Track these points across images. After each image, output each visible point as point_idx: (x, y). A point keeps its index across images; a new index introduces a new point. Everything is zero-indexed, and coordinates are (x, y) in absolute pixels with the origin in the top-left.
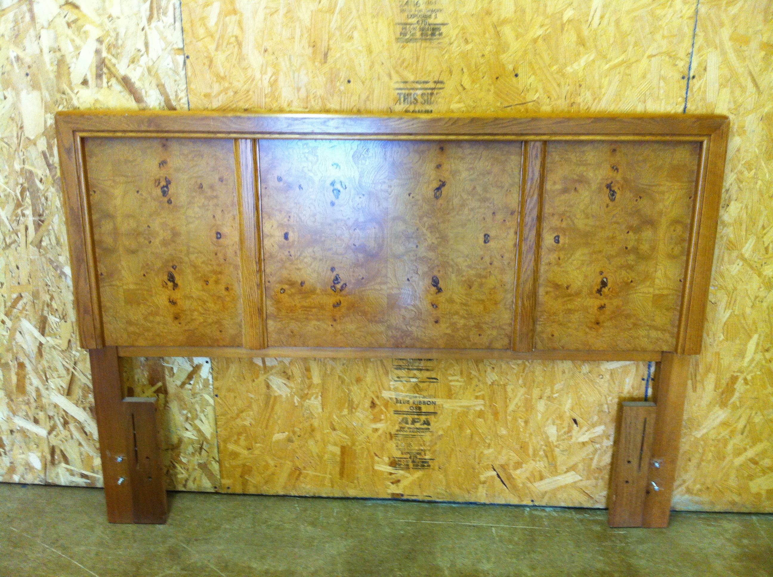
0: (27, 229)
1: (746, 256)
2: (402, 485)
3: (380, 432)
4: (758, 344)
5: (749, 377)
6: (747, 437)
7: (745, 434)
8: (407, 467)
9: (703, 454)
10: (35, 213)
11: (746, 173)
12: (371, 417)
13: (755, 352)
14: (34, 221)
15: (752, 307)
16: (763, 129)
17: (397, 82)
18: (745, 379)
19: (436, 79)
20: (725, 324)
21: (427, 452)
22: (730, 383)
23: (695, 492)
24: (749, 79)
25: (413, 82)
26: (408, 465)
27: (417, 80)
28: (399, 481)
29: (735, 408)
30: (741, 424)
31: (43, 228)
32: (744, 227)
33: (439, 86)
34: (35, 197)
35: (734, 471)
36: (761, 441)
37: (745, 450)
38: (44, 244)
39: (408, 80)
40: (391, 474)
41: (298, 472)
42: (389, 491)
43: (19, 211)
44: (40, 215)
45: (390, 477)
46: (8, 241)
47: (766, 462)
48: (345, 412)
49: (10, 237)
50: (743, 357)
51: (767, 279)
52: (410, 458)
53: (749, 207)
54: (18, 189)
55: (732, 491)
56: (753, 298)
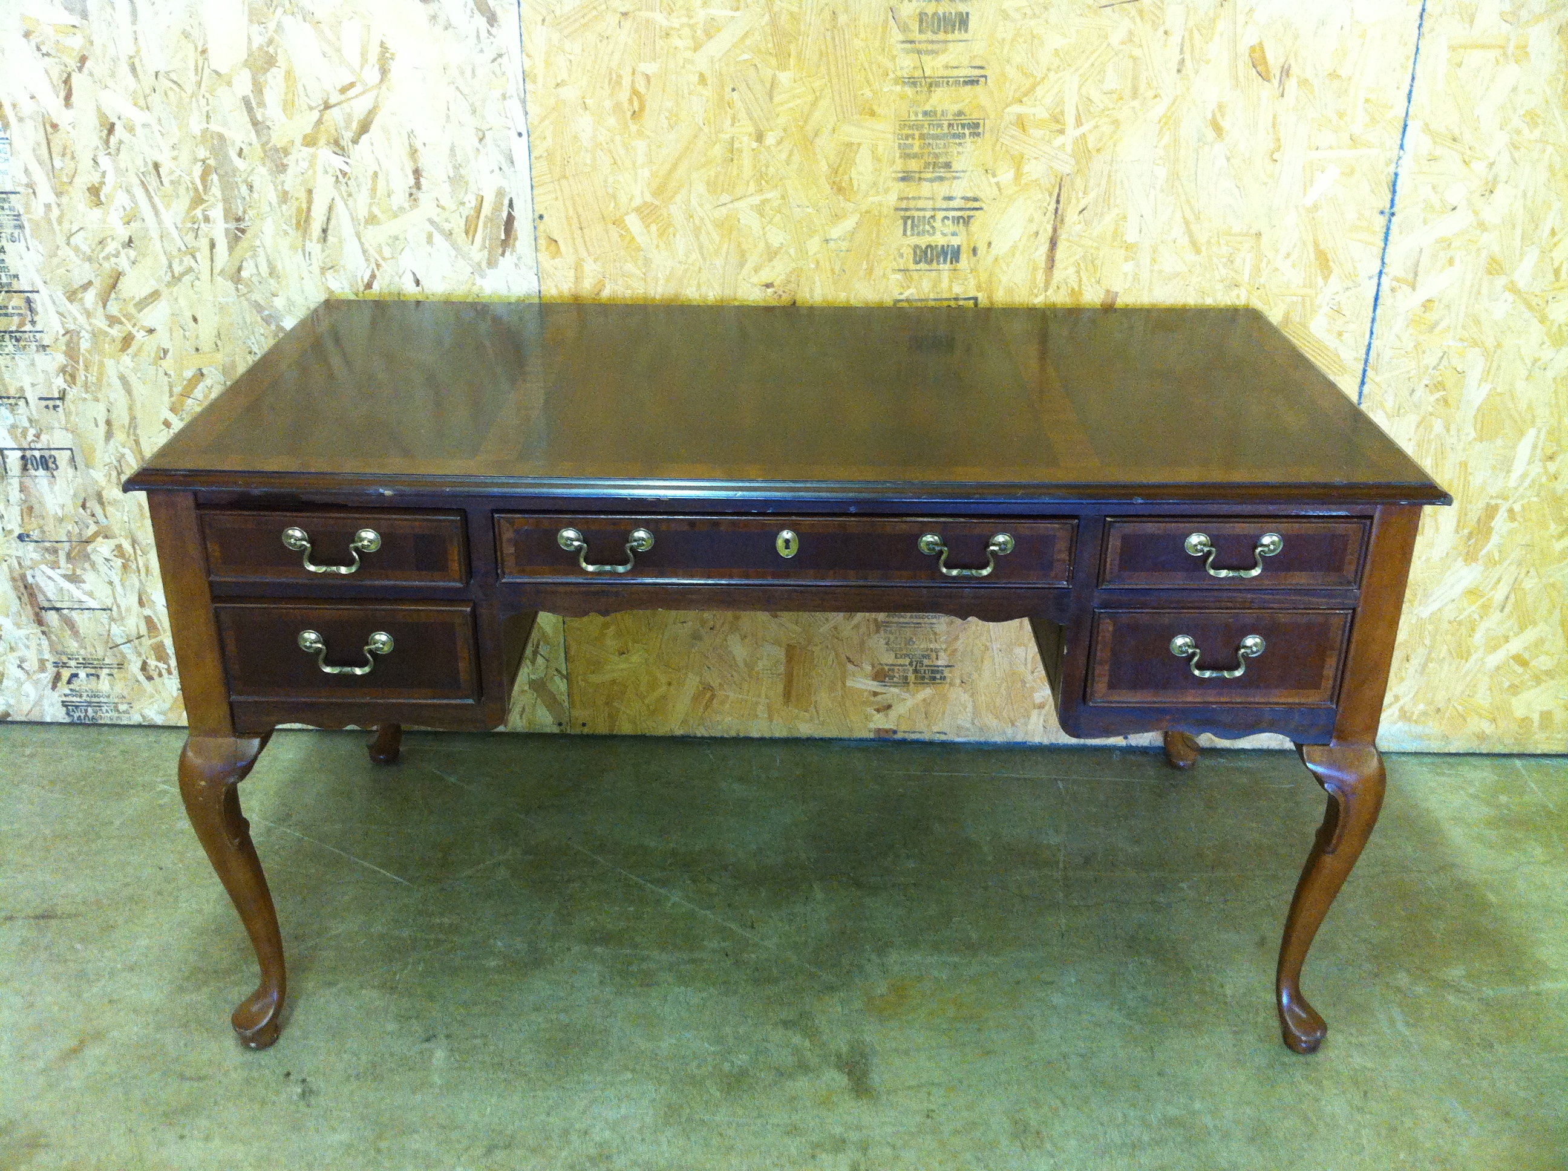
0: (213, 245)
1: (1521, 285)
2: (893, 714)
4: (1535, 447)
5: (1517, 508)
6: (1509, 617)
7: (1506, 610)
8: (905, 682)
9: (1432, 648)
10: (228, 214)
13: (1530, 462)
14: (227, 230)
15: (1527, 379)
16: (1560, 50)
18: (1511, 511)
20: (1478, 410)
21: (942, 654)
22: (1483, 518)
23: (1414, 718)
26: (906, 678)
28: (889, 707)
29: (1491, 563)
30: (1499, 595)
31: (243, 244)
34: (228, 186)
35: (1487, 679)
36: (1534, 623)
37: (1507, 639)
38: (244, 274)
40: (875, 694)
41: (708, 695)
42: (872, 726)
43: (198, 212)
44: (238, 220)
45: (872, 699)
46: (177, 269)
47: (1543, 662)
49: (181, 261)
50: (1509, 471)
51: (1556, 325)
52: (911, 664)
53: (1530, 194)
54: (198, 170)
55: (1480, 716)
56: (1529, 364)
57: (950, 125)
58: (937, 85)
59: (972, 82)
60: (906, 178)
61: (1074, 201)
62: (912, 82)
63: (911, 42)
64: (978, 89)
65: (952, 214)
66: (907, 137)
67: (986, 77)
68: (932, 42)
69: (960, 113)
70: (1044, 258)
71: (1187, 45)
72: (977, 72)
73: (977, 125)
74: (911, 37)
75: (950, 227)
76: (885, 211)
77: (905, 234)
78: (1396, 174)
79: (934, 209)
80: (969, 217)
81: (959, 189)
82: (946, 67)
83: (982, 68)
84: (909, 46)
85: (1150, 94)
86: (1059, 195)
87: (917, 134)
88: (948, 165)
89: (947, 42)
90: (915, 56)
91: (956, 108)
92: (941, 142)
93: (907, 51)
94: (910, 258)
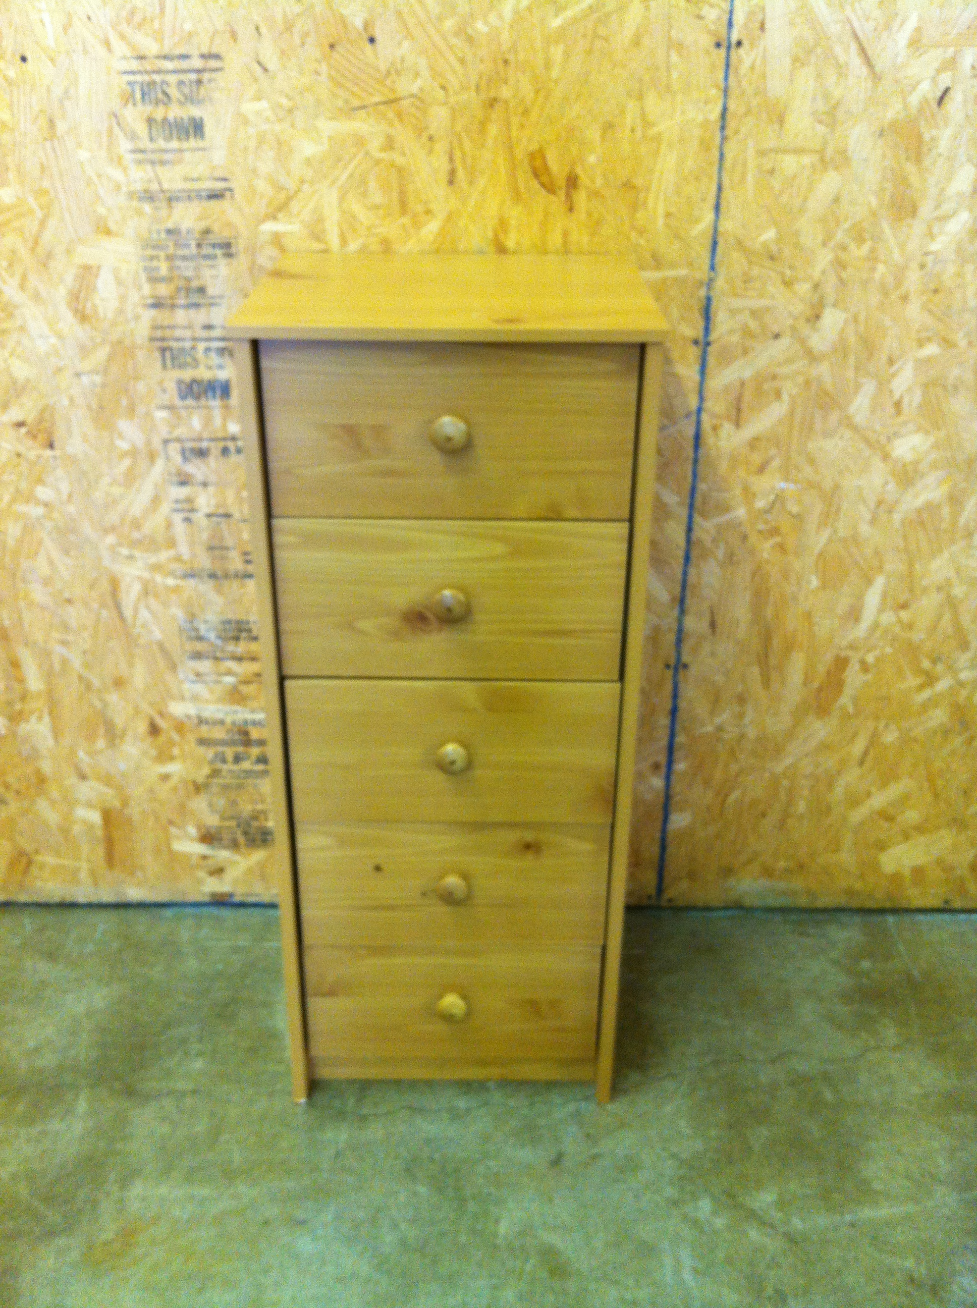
1: (858, 420)
2: (228, 876)
3: (174, 781)
4: (884, 595)
5: (870, 658)
6: (869, 772)
7: (866, 765)
8: (234, 845)
9: (789, 803)
11: (852, 246)
12: (153, 752)
13: (881, 611)
15: (872, 523)
16: (884, 156)
17: (125, 58)
18: (863, 662)
19: (205, 50)
20: (821, 554)
22: (834, 670)
23: (778, 873)
24: (854, 47)
25: (158, 57)
26: (236, 840)
27: (166, 51)
28: (221, 870)
29: (846, 717)
30: (857, 749)
32: (852, 360)
33: (213, 63)
36: (897, 777)
37: (869, 794)
39: (148, 53)
40: (204, 857)
41: (24, 860)
42: (206, 889)
45: (204, 862)
48: (101, 743)
50: (857, 620)
51: (900, 465)
52: (239, 826)
56: (872, 505)
57: (199, 246)
58: (178, 199)
59: (215, 196)
60: (157, 305)
62: (149, 196)
63: (142, 151)
64: (225, 204)
65: (213, 344)
66: (152, 258)
67: (230, 190)
68: (166, 151)
69: (207, 232)
71: (458, 154)
72: (220, 185)
73: (228, 245)
74: (141, 146)
75: (215, 359)
76: (139, 341)
77: (164, 366)
78: (709, 299)
79: (194, 339)
81: (216, 316)
82: (186, 179)
83: (226, 180)
84: (140, 156)
85: (419, 208)
87: (162, 254)
88: (202, 290)
89: (181, 151)
90: (149, 167)
91: (203, 225)
92: (191, 264)
93: (139, 162)
94: (175, 393)
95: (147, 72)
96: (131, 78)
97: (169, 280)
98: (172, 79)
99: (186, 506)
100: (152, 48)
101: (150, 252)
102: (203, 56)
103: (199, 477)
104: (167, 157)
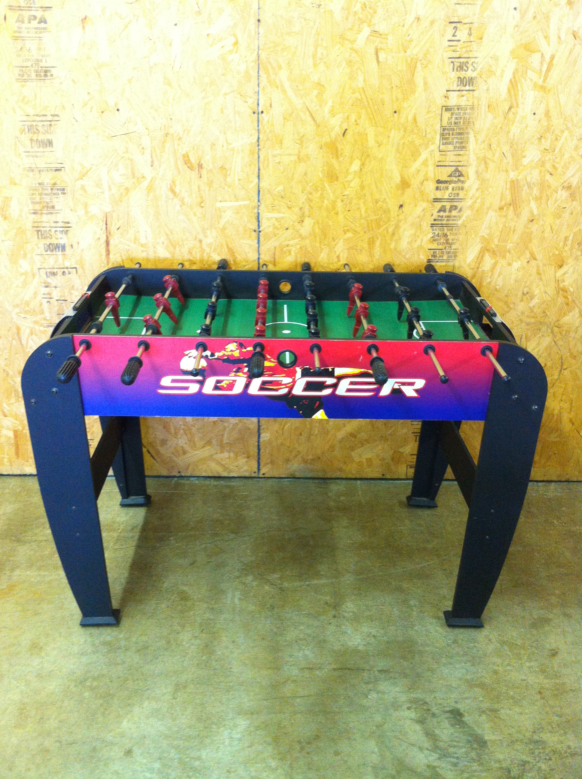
11: (314, 193)
16: (323, 157)
17: (21, 115)
19: (53, 113)
23: (309, 461)
24: (308, 113)
25: (34, 115)
27: (37, 113)
32: (318, 239)
33: (56, 118)
35: (338, 443)
39: (29, 114)
47: (363, 436)
55: (338, 460)
57: (52, 189)
58: (43, 171)
59: (58, 170)
60: (35, 213)
61: (114, 224)
62: (31, 170)
63: (28, 152)
64: (62, 173)
65: (58, 229)
66: (33, 194)
67: (64, 168)
69: (55, 184)
70: (104, 250)
71: (154, 155)
72: (60, 166)
73: (64, 189)
75: (59, 235)
76: (28, 228)
77: (38, 238)
78: (258, 213)
79: (50, 227)
80: (67, 231)
81: (60, 218)
82: (46, 163)
83: (62, 163)
85: (140, 176)
86: (106, 221)
87: (37, 193)
88: (53, 207)
89: (44, 152)
90: (31, 158)
91: (53, 182)
92: (49, 197)
93: (28, 156)
94: (43, 249)
95: (30, 121)
96: (24, 123)
97: (40, 203)
98: (40, 124)
99: (48, 296)
100: (32, 112)
101: (32, 192)
102: (52, 115)
103: (54, 284)
104: (38, 154)
